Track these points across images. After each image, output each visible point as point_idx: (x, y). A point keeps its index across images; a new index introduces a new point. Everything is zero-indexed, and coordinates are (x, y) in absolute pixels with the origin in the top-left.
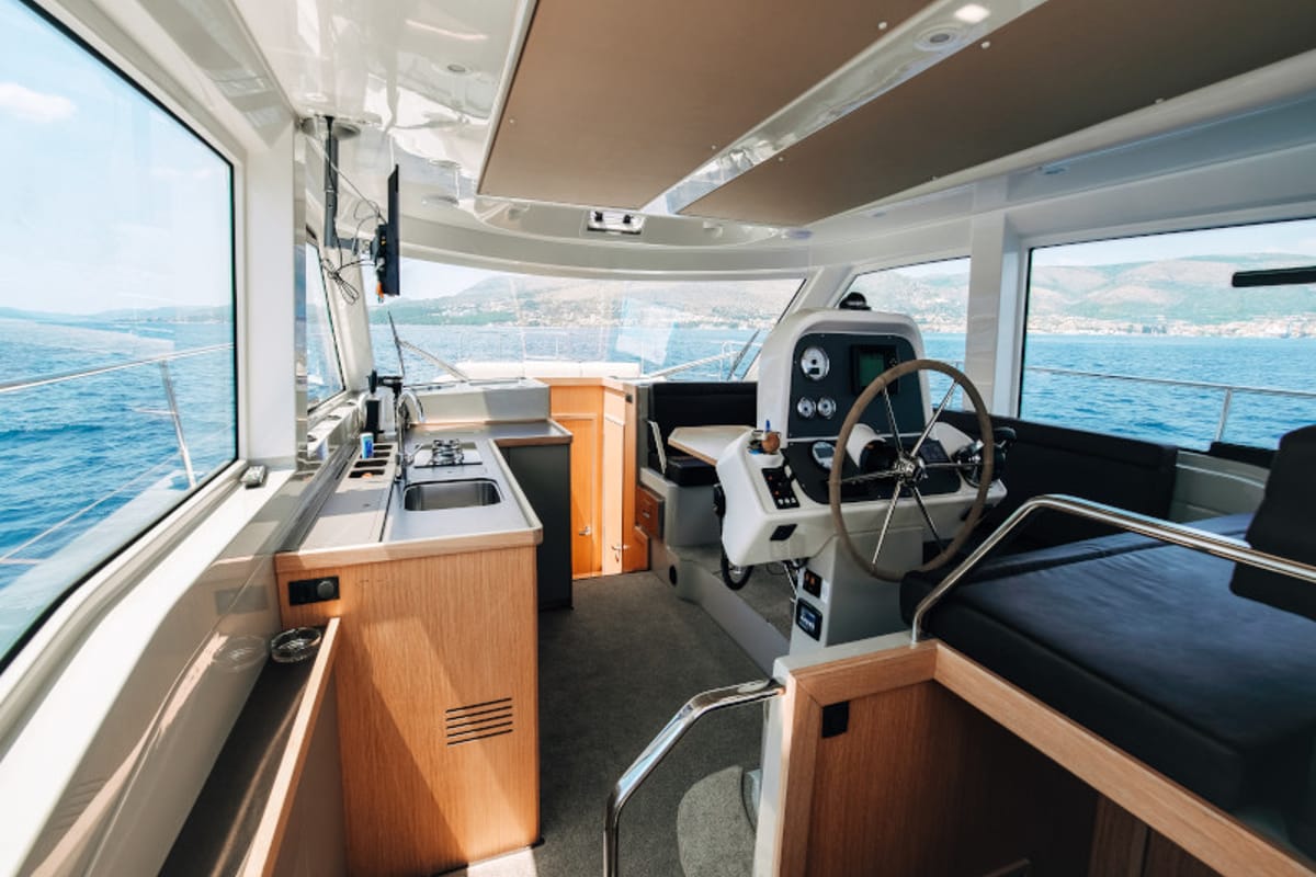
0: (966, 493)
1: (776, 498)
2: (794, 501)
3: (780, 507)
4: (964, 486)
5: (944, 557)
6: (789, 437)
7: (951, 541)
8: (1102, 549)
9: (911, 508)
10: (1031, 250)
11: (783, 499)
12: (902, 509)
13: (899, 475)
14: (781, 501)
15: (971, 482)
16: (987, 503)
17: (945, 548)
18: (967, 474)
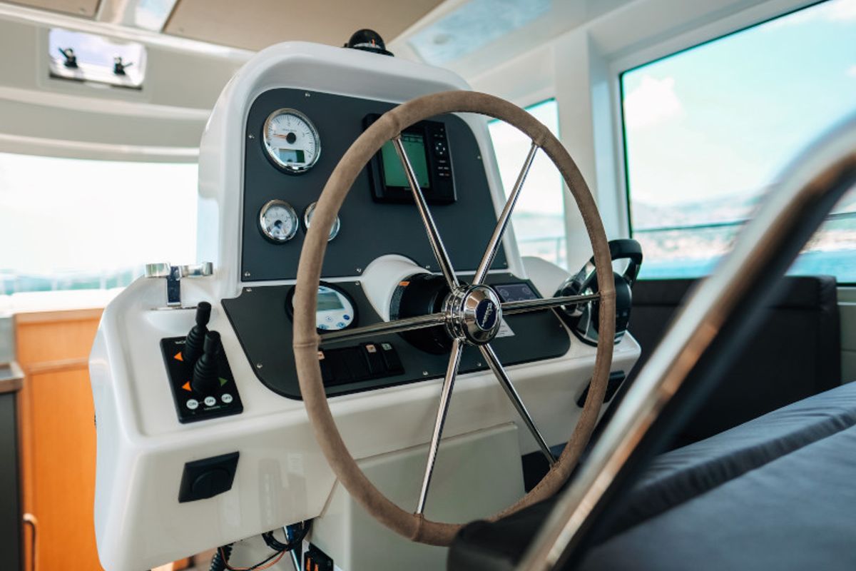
0: (579, 356)
1: (181, 398)
2: (227, 398)
3: (186, 416)
4: (576, 346)
5: (556, 473)
6: (243, 279)
7: (563, 446)
8: (834, 413)
9: (488, 390)
10: (621, 76)
11: (200, 399)
12: (468, 393)
13: (452, 324)
14: (192, 404)
15: (585, 337)
16: (613, 369)
17: (557, 458)
18: (576, 326)
